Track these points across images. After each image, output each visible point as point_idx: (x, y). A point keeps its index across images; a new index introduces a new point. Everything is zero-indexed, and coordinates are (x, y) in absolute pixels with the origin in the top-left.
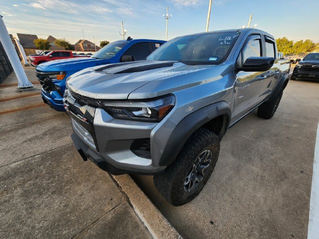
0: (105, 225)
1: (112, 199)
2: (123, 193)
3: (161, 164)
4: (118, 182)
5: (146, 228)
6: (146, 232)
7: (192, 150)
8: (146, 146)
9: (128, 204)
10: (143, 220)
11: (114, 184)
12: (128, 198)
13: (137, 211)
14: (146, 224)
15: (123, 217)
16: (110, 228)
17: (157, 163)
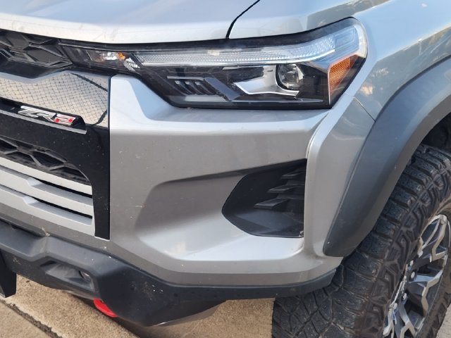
3: (329, 251)
7: (406, 206)
8: (276, 195)
17: (319, 248)
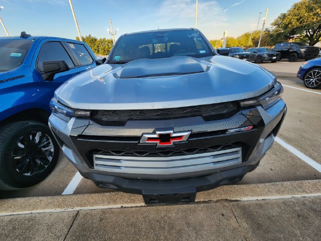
0: (253, 232)
1: (223, 215)
2: (217, 201)
4: (202, 200)
5: (263, 199)
6: (268, 201)
9: (234, 203)
10: (255, 198)
11: (202, 205)
12: (226, 200)
13: (244, 199)
14: (260, 198)
15: (247, 212)
16: (258, 229)
